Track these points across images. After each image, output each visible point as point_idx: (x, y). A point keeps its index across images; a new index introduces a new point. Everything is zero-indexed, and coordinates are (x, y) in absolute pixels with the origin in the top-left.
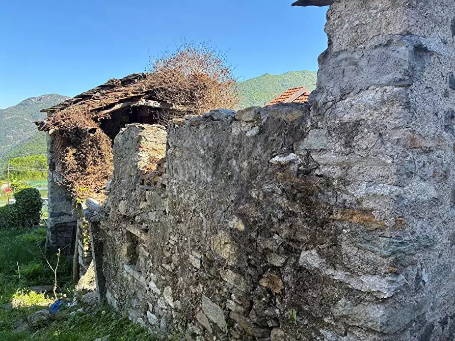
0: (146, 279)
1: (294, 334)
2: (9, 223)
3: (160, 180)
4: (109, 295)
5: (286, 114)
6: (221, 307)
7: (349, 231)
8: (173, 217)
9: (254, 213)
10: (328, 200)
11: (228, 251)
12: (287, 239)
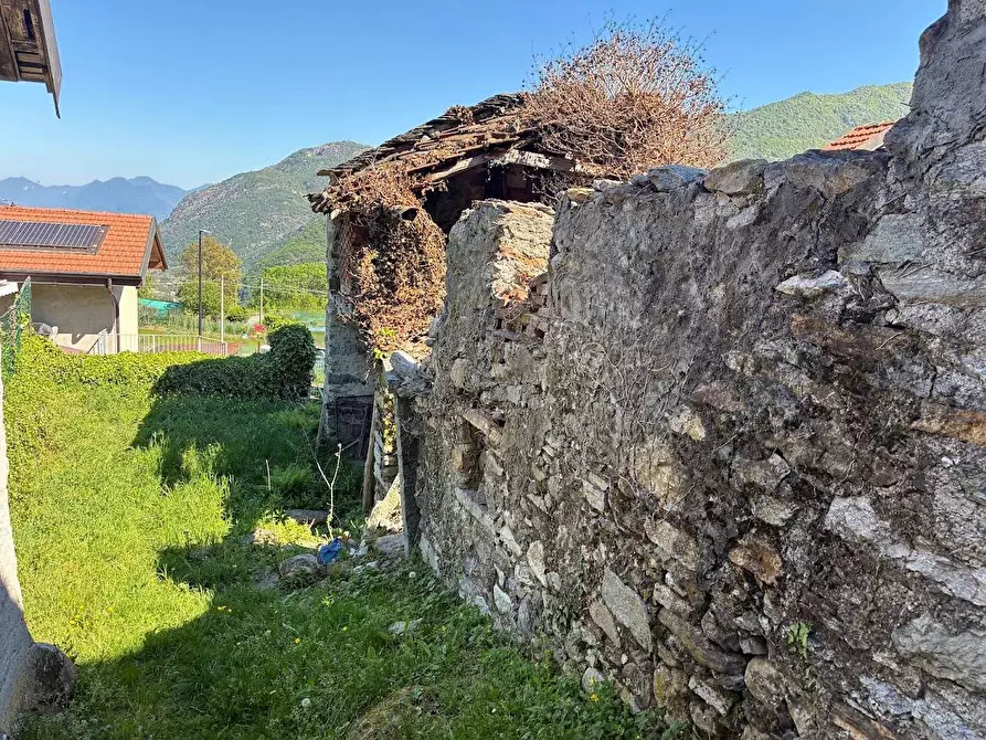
0: (496, 521)
1: (798, 676)
2: (257, 388)
3: (533, 321)
4: (424, 544)
5: (827, 178)
6: (642, 597)
7: (957, 461)
8: (555, 400)
9: (729, 403)
10: (912, 385)
11: (665, 480)
12: (801, 467)
